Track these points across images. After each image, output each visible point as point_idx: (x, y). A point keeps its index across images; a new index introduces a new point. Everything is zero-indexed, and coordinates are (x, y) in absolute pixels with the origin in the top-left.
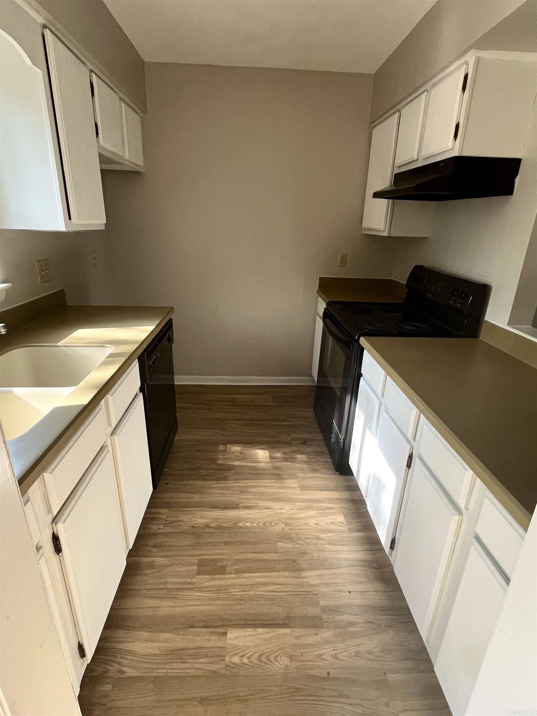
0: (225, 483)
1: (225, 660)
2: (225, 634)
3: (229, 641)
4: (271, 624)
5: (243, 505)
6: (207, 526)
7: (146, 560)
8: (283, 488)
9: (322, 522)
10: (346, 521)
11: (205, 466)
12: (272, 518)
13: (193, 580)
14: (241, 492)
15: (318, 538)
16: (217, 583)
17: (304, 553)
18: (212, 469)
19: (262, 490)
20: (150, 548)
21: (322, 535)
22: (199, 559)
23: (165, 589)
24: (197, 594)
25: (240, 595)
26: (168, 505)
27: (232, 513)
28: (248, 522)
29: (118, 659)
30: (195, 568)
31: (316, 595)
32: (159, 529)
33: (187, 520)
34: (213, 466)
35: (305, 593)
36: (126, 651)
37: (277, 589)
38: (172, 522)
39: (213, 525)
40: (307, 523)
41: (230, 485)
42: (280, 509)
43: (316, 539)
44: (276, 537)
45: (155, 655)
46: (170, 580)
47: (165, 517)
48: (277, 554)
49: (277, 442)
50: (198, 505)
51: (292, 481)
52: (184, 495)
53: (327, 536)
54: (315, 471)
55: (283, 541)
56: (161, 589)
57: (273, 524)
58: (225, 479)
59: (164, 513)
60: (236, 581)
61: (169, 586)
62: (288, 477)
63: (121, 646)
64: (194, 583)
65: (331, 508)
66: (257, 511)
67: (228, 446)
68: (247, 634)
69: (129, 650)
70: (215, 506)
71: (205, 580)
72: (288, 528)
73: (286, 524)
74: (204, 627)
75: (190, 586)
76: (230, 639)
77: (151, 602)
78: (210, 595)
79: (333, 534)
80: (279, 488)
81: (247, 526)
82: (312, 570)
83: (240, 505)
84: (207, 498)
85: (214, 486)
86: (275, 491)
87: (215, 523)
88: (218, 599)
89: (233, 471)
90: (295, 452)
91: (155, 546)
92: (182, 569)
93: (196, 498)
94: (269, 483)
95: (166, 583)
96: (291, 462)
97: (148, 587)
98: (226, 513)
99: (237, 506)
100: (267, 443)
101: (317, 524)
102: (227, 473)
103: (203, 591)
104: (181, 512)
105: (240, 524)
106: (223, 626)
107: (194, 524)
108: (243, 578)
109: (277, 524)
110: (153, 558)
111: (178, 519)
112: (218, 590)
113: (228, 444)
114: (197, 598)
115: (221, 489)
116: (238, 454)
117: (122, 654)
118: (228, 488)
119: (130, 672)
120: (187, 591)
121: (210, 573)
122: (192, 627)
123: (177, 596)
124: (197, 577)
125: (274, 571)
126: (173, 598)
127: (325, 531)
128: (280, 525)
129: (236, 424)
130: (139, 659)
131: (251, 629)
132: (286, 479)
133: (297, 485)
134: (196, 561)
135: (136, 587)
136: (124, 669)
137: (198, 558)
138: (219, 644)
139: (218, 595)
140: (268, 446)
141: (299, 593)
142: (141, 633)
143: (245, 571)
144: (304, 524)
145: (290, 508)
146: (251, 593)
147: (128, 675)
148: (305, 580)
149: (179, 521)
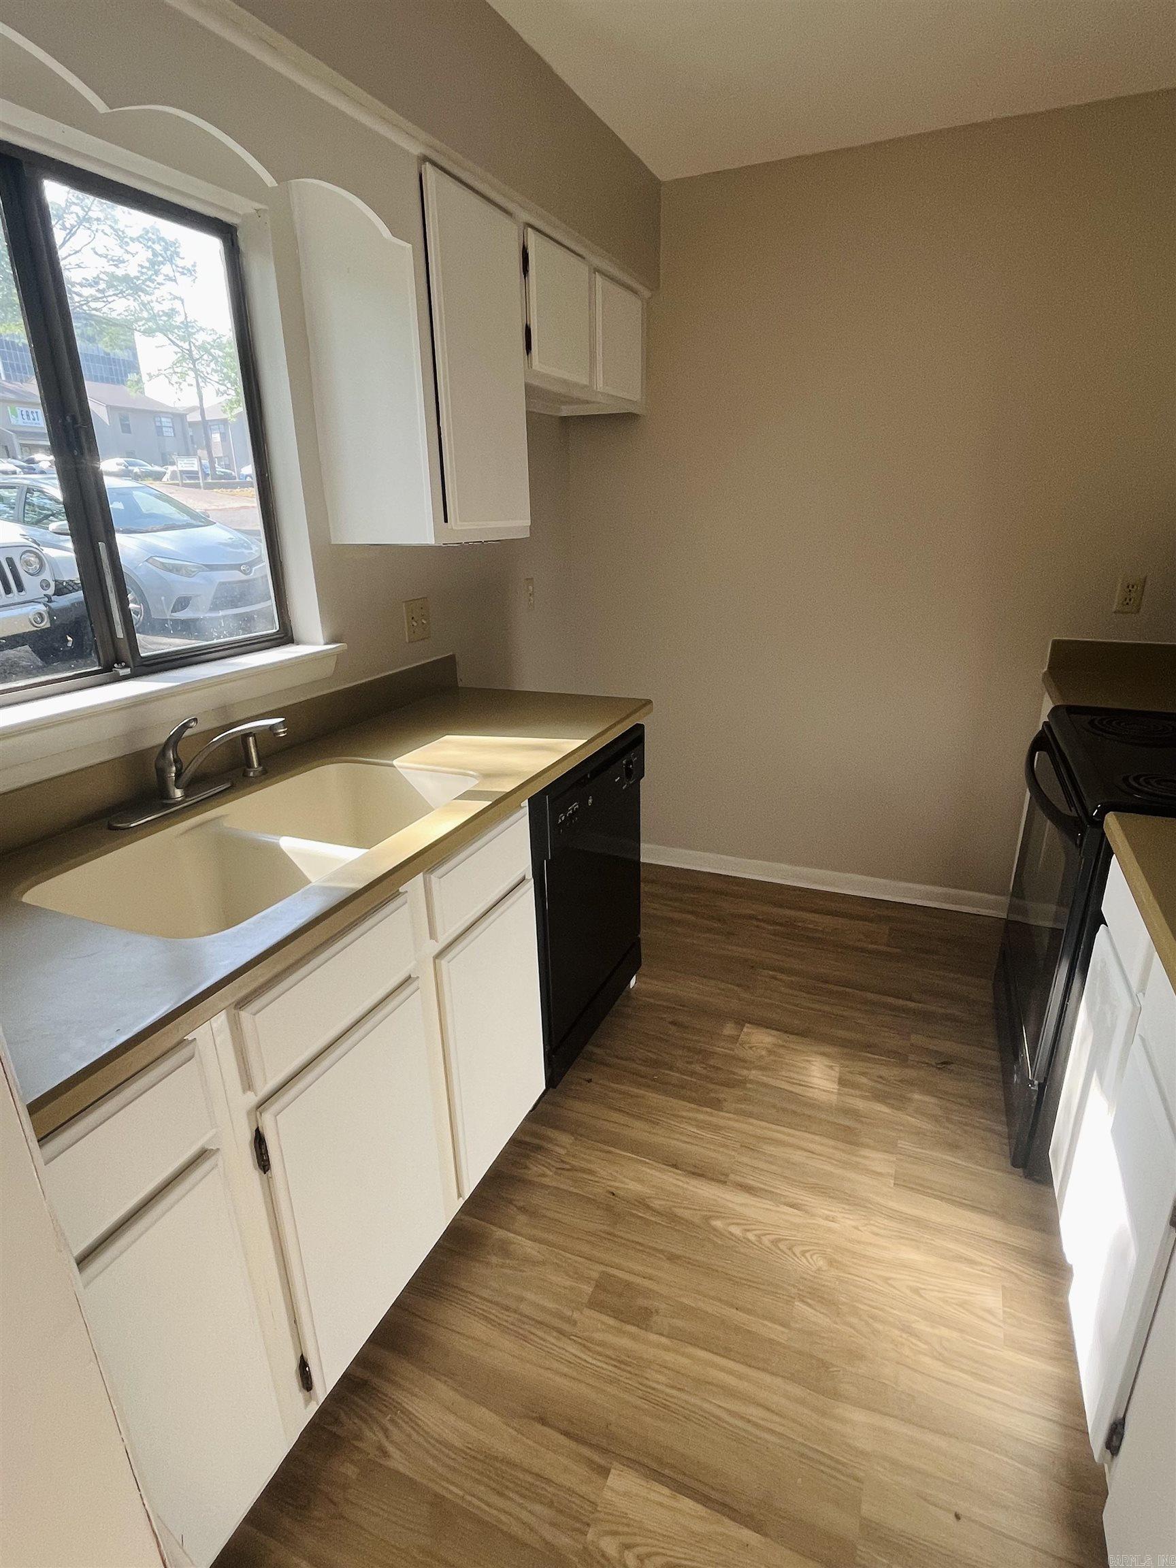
0: (711, 1115)
1: (585, 1534)
2: (604, 1472)
3: (608, 1494)
4: (716, 1502)
5: (739, 1179)
6: (643, 1203)
7: (500, 1233)
8: (855, 1167)
9: (932, 1290)
10: (1004, 1312)
11: (680, 1064)
12: (799, 1235)
13: (576, 1315)
14: (741, 1146)
15: (907, 1329)
16: (625, 1342)
17: (855, 1355)
18: (693, 1073)
19: (798, 1156)
20: (512, 1210)
21: (921, 1326)
22: (603, 1272)
23: (515, 1312)
24: (573, 1351)
25: (667, 1395)
26: (577, 1130)
27: (705, 1191)
28: (738, 1224)
29: (386, 1421)
30: (588, 1289)
31: (857, 1479)
32: (544, 1175)
33: (604, 1173)
34: (698, 1068)
35: (828, 1462)
36: (405, 1412)
37: (763, 1419)
38: (573, 1169)
39: (656, 1204)
40: (890, 1279)
41: (722, 1122)
42: (827, 1218)
43: (903, 1330)
44: (794, 1286)
45: (451, 1447)
46: (530, 1296)
47: (563, 1152)
48: (786, 1331)
49: (869, 1047)
50: (639, 1149)
51: (880, 1155)
52: (616, 1116)
53: (936, 1331)
54: (954, 1147)
55: (809, 1301)
56: (507, 1309)
57: (797, 1250)
58: (716, 1104)
59: (563, 1142)
60: (669, 1357)
61: (523, 1307)
62: (871, 1142)
63: (398, 1396)
64: (575, 1323)
65: (971, 1262)
66: (768, 1204)
67: (745, 1030)
68: (653, 1496)
69: (408, 1410)
70: (674, 1163)
71: (598, 1325)
72: (834, 1272)
73: (831, 1262)
74: (566, 1434)
75: (566, 1327)
76: (612, 1490)
77: (479, 1329)
78: (599, 1364)
79: (955, 1334)
80: (845, 1165)
81: (732, 1234)
82: (868, 1408)
83: (732, 1177)
84: (659, 1137)
85: (684, 1114)
86: (829, 1168)
87: (663, 1203)
88: (612, 1381)
89: (738, 1092)
90: (911, 1083)
91: (523, 1210)
92: (560, 1280)
93: (639, 1130)
94: (816, 1143)
95: (521, 1299)
96: (892, 1106)
97: (486, 1293)
98: (694, 1186)
99: (723, 1178)
100: (844, 1043)
101: (916, 1291)
102: (724, 1093)
103: (589, 1349)
104: (597, 1153)
105: (718, 1224)
106: (604, 1451)
107: (617, 1188)
108: (683, 1354)
109: (808, 1255)
110: (512, 1235)
111: (589, 1166)
112: (622, 1361)
113: (747, 1025)
114: (573, 1359)
115: (701, 1125)
116: (764, 1053)
117: (396, 1414)
118: (716, 1129)
119: (397, 1461)
120: (555, 1334)
121: (617, 1314)
122: (543, 1421)
123: (532, 1337)
124: (587, 1312)
125: (764, 1370)
126: (525, 1339)
127: (932, 1318)
128: (815, 1257)
129: (780, 980)
130: (421, 1440)
131: (666, 1491)
132: (868, 1146)
133: (892, 1172)
134: (595, 1275)
135: (464, 1284)
136: (391, 1449)
137: (602, 1268)
138: (583, 1489)
139: (618, 1371)
140: (846, 1050)
141: (810, 1454)
142: (441, 1386)
143: (694, 1341)
144: (879, 1276)
145: (853, 1223)
146: (692, 1400)
147: (391, 1464)
148: (838, 1426)
149: (591, 1172)
